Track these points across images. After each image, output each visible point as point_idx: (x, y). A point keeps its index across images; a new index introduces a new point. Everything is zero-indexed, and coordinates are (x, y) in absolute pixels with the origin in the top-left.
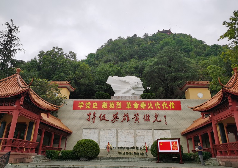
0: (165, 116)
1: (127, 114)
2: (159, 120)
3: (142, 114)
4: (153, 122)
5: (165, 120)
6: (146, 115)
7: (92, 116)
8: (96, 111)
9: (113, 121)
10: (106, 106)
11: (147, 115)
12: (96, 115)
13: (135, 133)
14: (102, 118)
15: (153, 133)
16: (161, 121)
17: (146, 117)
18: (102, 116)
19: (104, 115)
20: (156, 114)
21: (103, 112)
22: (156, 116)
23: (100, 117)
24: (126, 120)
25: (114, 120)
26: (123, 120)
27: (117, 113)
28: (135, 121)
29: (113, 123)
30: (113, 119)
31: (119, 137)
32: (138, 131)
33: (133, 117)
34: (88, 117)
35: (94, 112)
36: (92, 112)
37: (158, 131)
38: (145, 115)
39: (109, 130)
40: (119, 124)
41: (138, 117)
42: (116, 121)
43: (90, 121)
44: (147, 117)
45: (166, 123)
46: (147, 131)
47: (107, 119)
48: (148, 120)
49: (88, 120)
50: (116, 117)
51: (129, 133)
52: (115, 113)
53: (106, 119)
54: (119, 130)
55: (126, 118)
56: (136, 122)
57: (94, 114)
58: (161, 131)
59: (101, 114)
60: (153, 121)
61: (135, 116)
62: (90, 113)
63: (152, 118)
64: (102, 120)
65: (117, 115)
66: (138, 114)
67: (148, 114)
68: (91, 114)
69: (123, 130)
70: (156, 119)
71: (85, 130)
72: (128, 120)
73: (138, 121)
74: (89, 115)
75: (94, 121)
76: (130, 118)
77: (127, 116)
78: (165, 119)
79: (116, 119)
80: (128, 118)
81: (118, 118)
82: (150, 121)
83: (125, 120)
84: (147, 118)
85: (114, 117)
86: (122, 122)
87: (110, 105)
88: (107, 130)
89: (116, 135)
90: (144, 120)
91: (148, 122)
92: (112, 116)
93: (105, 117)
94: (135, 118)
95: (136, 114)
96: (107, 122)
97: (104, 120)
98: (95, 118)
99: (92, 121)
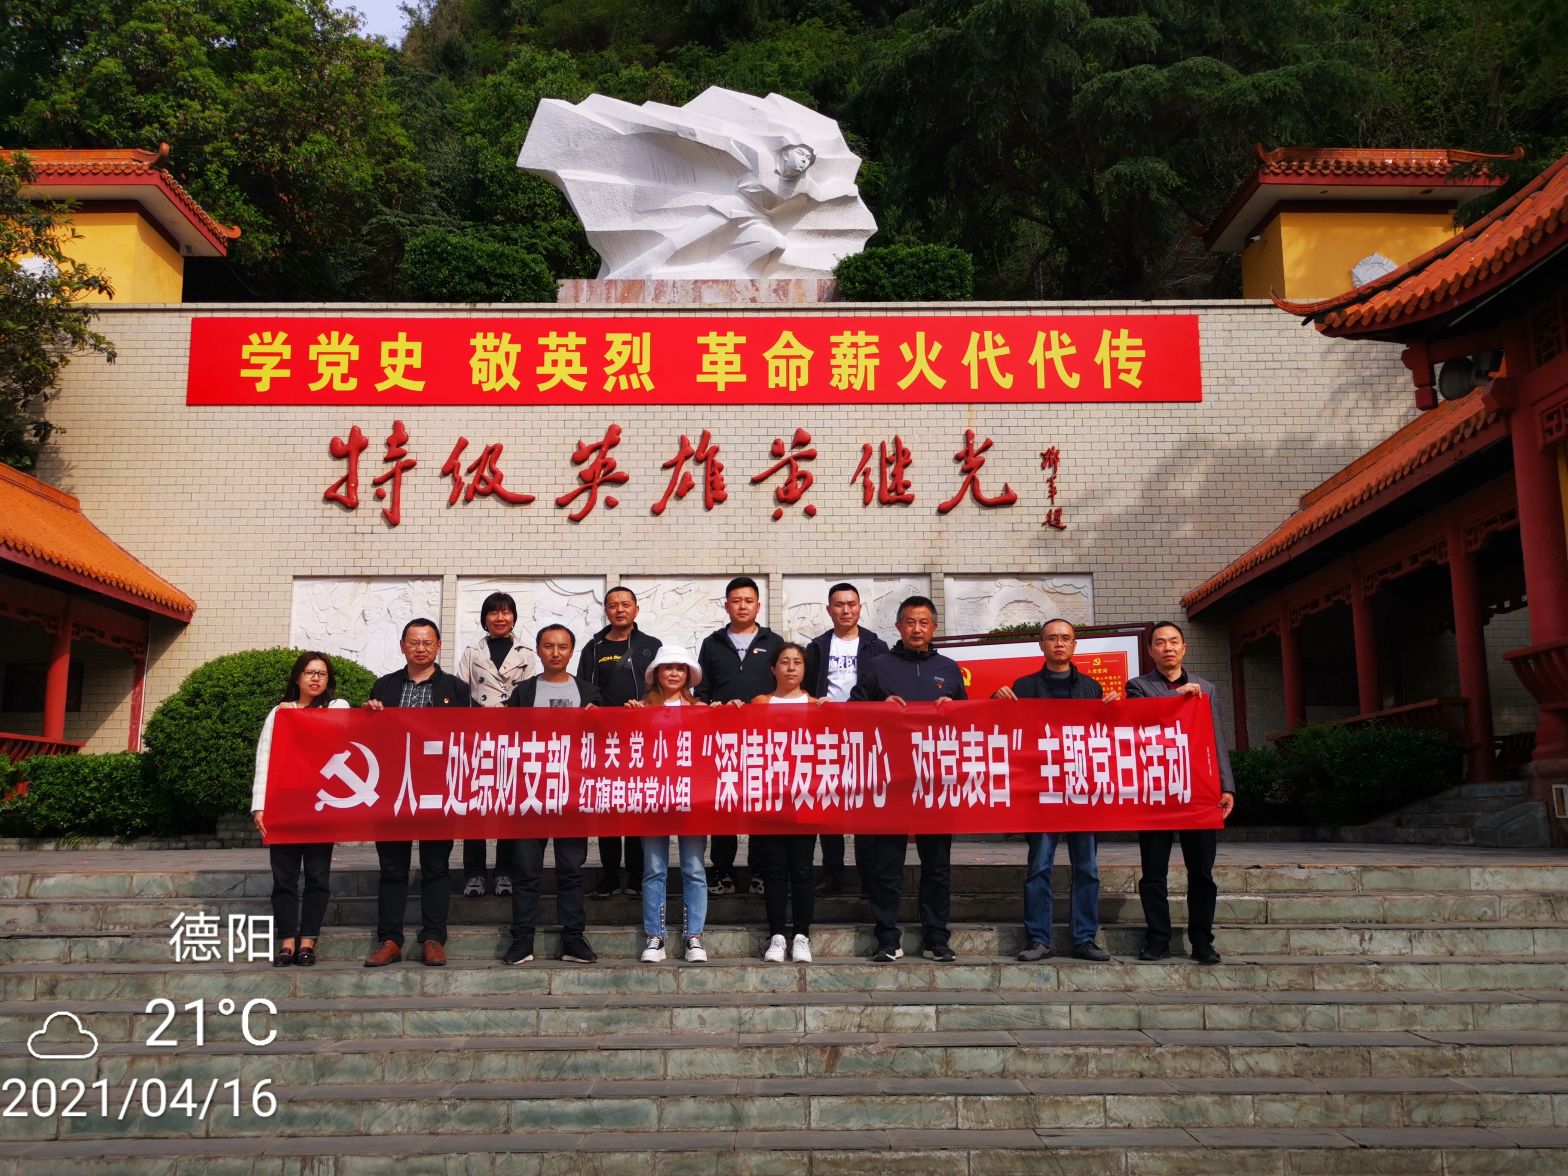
0: (1050, 458)
1: (705, 437)
2: (990, 490)
4: (943, 510)
5: (1053, 492)
6: (876, 448)
7: (372, 466)
8: (410, 416)
9: (576, 506)
10: (508, 371)
11: (890, 450)
12: (412, 450)
13: (779, 605)
16: (1007, 500)
17: (874, 463)
18: (471, 458)
19: (493, 452)
20: (969, 437)
21: (484, 426)
22: (971, 459)
23: (450, 469)
24: (696, 495)
25: (584, 497)
26: (666, 496)
27: (613, 438)
28: (772, 507)
29: (575, 519)
30: (576, 485)
33: (763, 471)
34: (341, 468)
35: (398, 426)
36: (375, 424)
38: (867, 451)
40: (627, 528)
41: (803, 466)
42: (600, 503)
43: (354, 506)
44: (885, 462)
47: (522, 490)
48: (897, 496)
49: (342, 495)
50: (597, 472)
52: (598, 436)
53: (507, 486)
55: (697, 474)
56: (787, 511)
57: (398, 440)
59: (462, 445)
60: (946, 498)
61: (777, 452)
62: (355, 432)
63: (933, 477)
64: (468, 500)
65: (613, 454)
66: (801, 440)
67: (897, 441)
68: (362, 448)
69: (670, 585)
70: (972, 483)
71: (317, 587)
72: (715, 497)
73: (802, 504)
74: (348, 451)
75: (396, 502)
76: (735, 478)
77: (707, 455)
78: (1051, 481)
79: (605, 491)
80: (714, 473)
81: (621, 480)
82: (907, 501)
83: (680, 496)
85: (586, 466)
86: (657, 511)
87: (548, 358)
90: (858, 492)
91: (894, 510)
92: (567, 463)
93: (500, 465)
94: (781, 479)
95: (788, 442)
96: (517, 510)
97: (484, 494)
98: (408, 477)
99: (376, 504)
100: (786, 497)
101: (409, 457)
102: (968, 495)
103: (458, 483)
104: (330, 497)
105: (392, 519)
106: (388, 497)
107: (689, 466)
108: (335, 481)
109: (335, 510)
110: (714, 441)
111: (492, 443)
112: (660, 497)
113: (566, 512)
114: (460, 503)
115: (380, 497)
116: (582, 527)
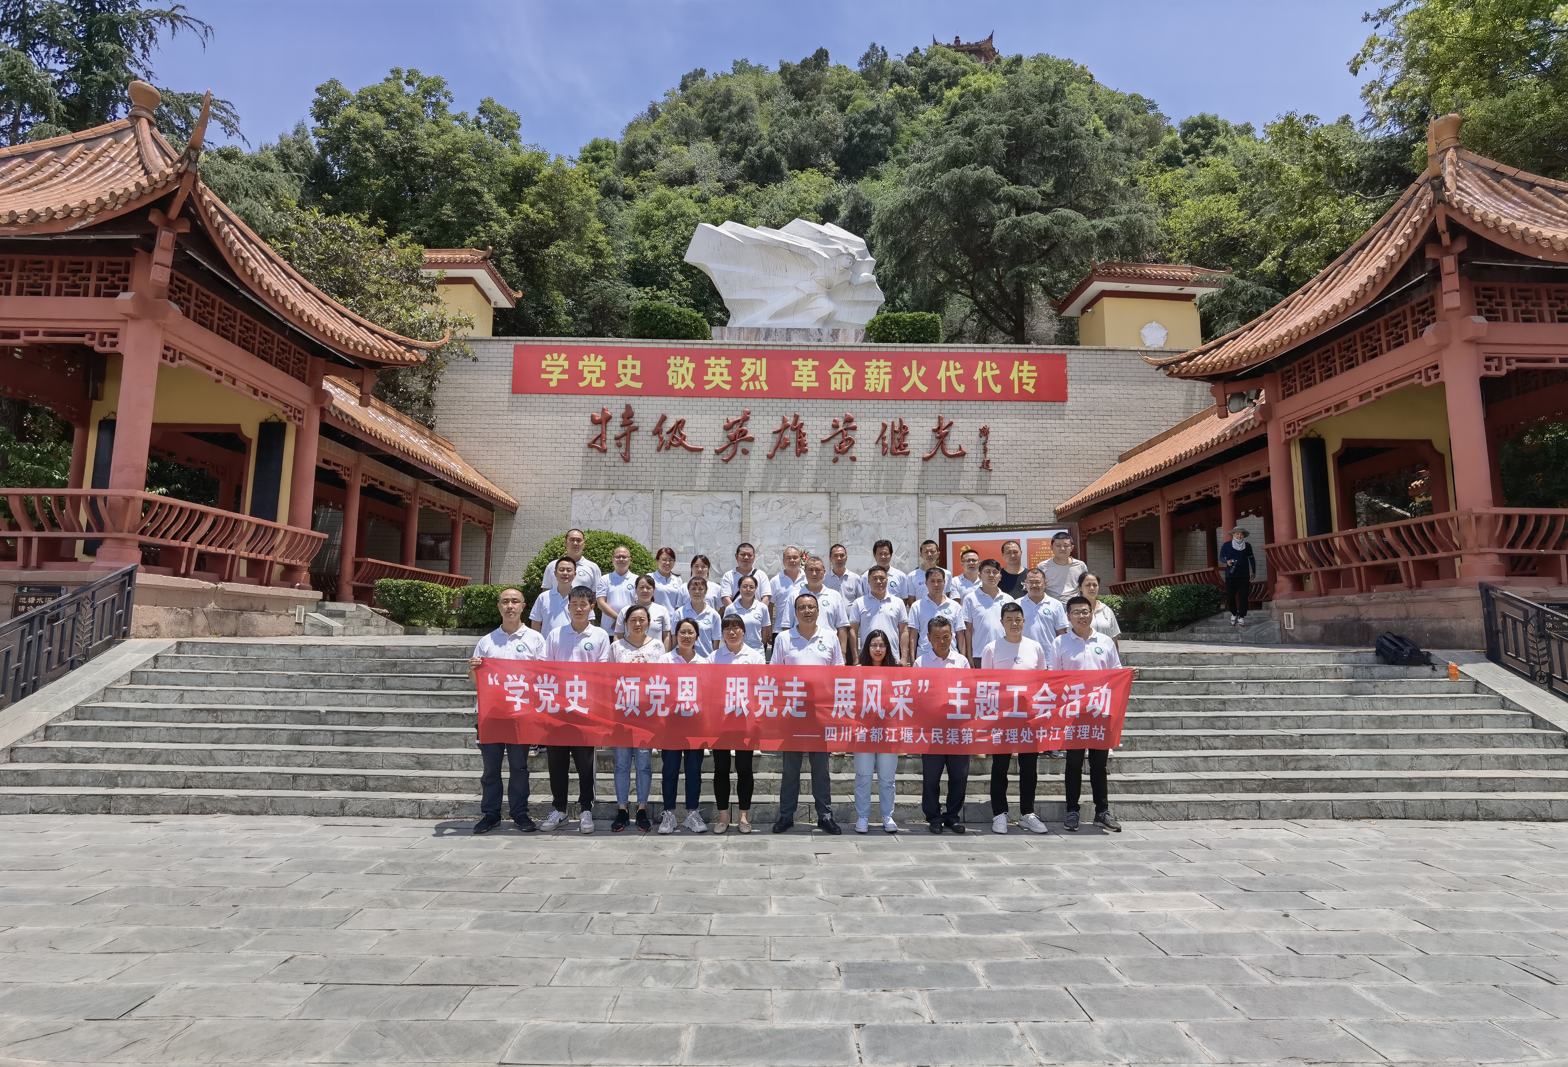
0: (984, 432)
1: (797, 417)
2: (952, 449)
3: (871, 419)
5: (985, 451)
6: (889, 424)
7: (614, 428)
8: (636, 402)
9: (727, 454)
10: (688, 378)
11: (897, 424)
12: (637, 420)
13: (835, 510)
14: (666, 438)
15: (923, 509)
17: (888, 433)
18: (670, 424)
19: (680, 424)
20: (940, 418)
21: (674, 409)
23: (657, 432)
24: (792, 449)
25: (730, 449)
26: (776, 450)
27: (746, 417)
28: (834, 456)
29: (727, 461)
30: (725, 443)
32: (846, 501)
33: (828, 436)
34: (597, 430)
35: (628, 407)
36: (615, 406)
37: (947, 499)
38: (885, 426)
39: (706, 498)
40: (753, 467)
41: (850, 434)
42: (739, 452)
43: (604, 452)
44: (894, 432)
45: (986, 466)
46: (893, 500)
47: (697, 445)
48: (900, 451)
49: (597, 444)
50: (738, 435)
51: (804, 513)
52: (737, 416)
53: (688, 443)
54: (755, 498)
55: (792, 438)
56: (841, 457)
57: (628, 415)
58: (963, 502)
59: (664, 418)
60: (927, 453)
61: (835, 426)
62: (604, 410)
63: (920, 442)
64: (668, 448)
65: (746, 426)
66: (848, 419)
67: (901, 421)
68: (609, 419)
69: (775, 497)
70: (941, 446)
71: (585, 495)
72: (801, 449)
73: (848, 455)
74: (602, 421)
75: (628, 449)
76: (812, 440)
77: (798, 428)
78: (984, 445)
79: (742, 445)
80: (801, 437)
81: (751, 440)
82: (907, 454)
83: (783, 450)
84: (895, 444)
85: (730, 433)
86: (770, 457)
87: (710, 371)
88: (697, 496)
89: (738, 520)
90: (879, 450)
91: (896, 459)
92: (722, 430)
93: (684, 431)
94: (836, 441)
95: (841, 421)
96: (693, 455)
97: (675, 446)
98: (634, 435)
99: (616, 450)
100: (841, 451)
101: (635, 424)
102: (940, 451)
103: (661, 439)
104: (591, 446)
105: (626, 458)
106: (623, 447)
107: (787, 433)
108: (594, 437)
109: (594, 453)
110: (801, 420)
111: (680, 418)
112: (771, 451)
113: (720, 457)
114: (663, 451)
115: (619, 445)
116: (728, 466)
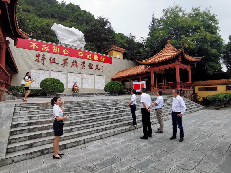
0: (103, 67)
1: (76, 60)
2: (99, 68)
3: (88, 62)
4: (95, 70)
5: (103, 69)
7: (41, 58)
8: (45, 53)
9: (63, 65)
12: (45, 57)
13: (82, 76)
14: (52, 61)
15: (94, 77)
16: (100, 70)
17: (90, 65)
18: (52, 59)
19: (55, 58)
20: (97, 64)
21: (53, 56)
22: (97, 66)
23: (50, 60)
24: (75, 65)
26: (72, 65)
27: (67, 59)
28: (82, 68)
30: (63, 63)
31: (69, 79)
32: (84, 75)
34: (37, 58)
35: (44, 54)
36: (41, 54)
37: (98, 76)
38: (89, 64)
39: (59, 73)
40: (68, 68)
41: (84, 64)
42: (66, 65)
43: (39, 62)
45: (103, 72)
46: (91, 75)
47: (58, 63)
48: (92, 68)
49: (37, 61)
50: (65, 62)
51: (77, 77)
52: (65, 59)
53: (56, 62)
54: (68, 73)
55: (75, 63)
57: (44, 56)
58: (100, 76)
59: (51, 57)
60: (95, 69)
61: (82, 63)
62: (39, 54)
63: (94, 67)
64: (52, 63)
65: (67, 61)
66: (84, 62)
67: (92, 63)
68: (40, 56)
69: (72, 73)
70: (97, 68)
71: (34, 70)
72: (77, 66)
73: (84, 68)
74: (38, 56)
76: (78, 64)
77: (76, 62)
79: (66, 64)
80: (77, 64)
81: (68, 63)
82: (93, 69)
83: (73, 65)
84: (91, 67)
85: (64, 61)
86: (71, 66)
88: (58, 72)
89: (66, 77)
90: (89, 67)
91: (91, 69)
92: (62, 61)
93: (55, 60)
94: (82, 65)
95: (83, 62)
96: (57, 65)
97: (54, 63)
98: (45, 60)
99: (41, 62)
100: (83, 67)
101: (45, 58)
102: (97, 69)
103: (51, 61)
104: (36, 61)
105: (43, 64)
106: (43, 61)
107: (74, 63)
108: (36, 59)
109: (37, 62)
110: (76, 61)
111: (55, 57)
112: (71, 65)
113: (62, 65)
114: (51, 63)
115: (42, 61)
116: (64, 67)
